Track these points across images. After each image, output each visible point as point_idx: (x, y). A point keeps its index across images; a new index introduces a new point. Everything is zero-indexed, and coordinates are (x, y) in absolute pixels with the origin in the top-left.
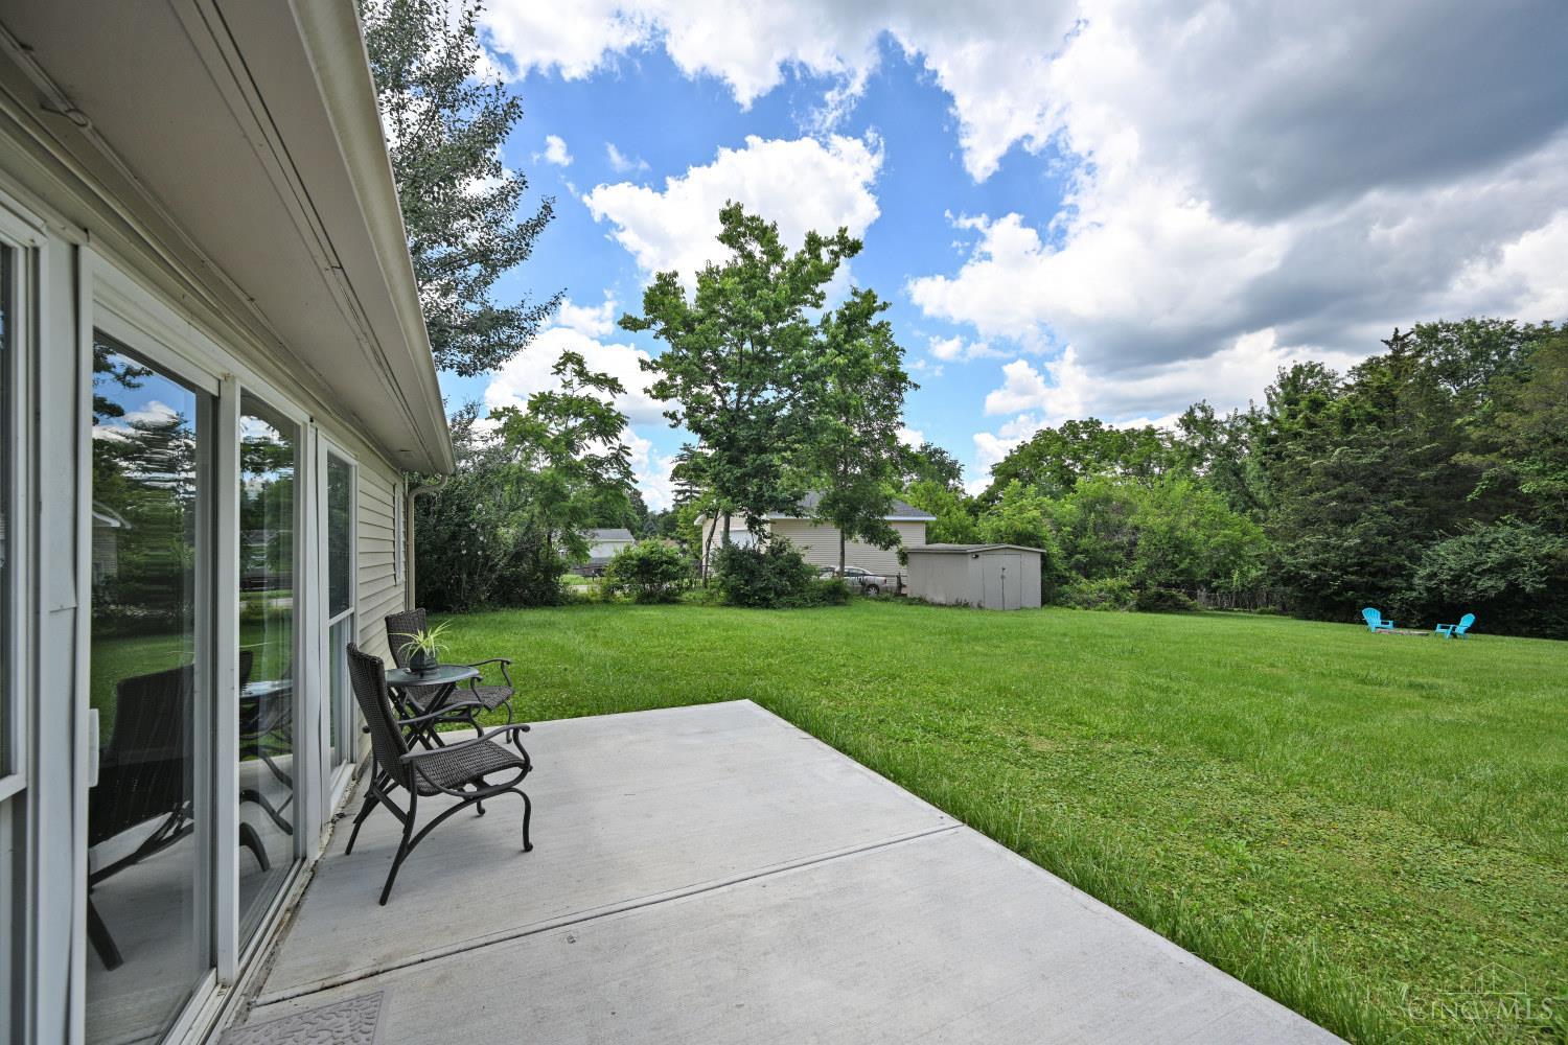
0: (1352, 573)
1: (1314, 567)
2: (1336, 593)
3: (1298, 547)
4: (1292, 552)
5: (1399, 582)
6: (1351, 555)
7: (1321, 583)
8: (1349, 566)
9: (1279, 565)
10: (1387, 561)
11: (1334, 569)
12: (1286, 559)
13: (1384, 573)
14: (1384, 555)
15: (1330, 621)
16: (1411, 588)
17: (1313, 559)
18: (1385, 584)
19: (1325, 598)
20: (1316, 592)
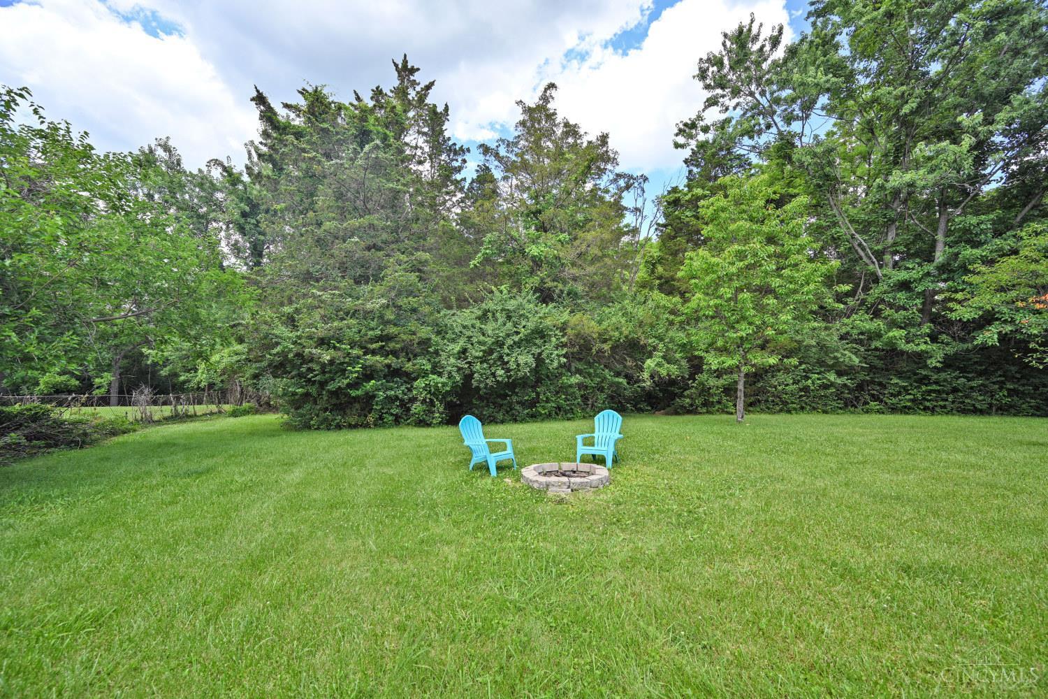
0: (374, 353)
1: (323, 342)
2: (355, 385)
3: (297, 311)
4: (291, 321)
5: (424, 363)
6: (373, 324)
7: (337, 368)
8: (372, 341)
9: (268, 343)
10: (414, 333)
11: (353, 344)
12: (282, 330)
13: (409, 352)
14: (413, 325)
15: (339, 427)
16: (437, 370)
17: (322, 330)
18: (409, 366)
19: (336, 393)
20: (322, 384)
